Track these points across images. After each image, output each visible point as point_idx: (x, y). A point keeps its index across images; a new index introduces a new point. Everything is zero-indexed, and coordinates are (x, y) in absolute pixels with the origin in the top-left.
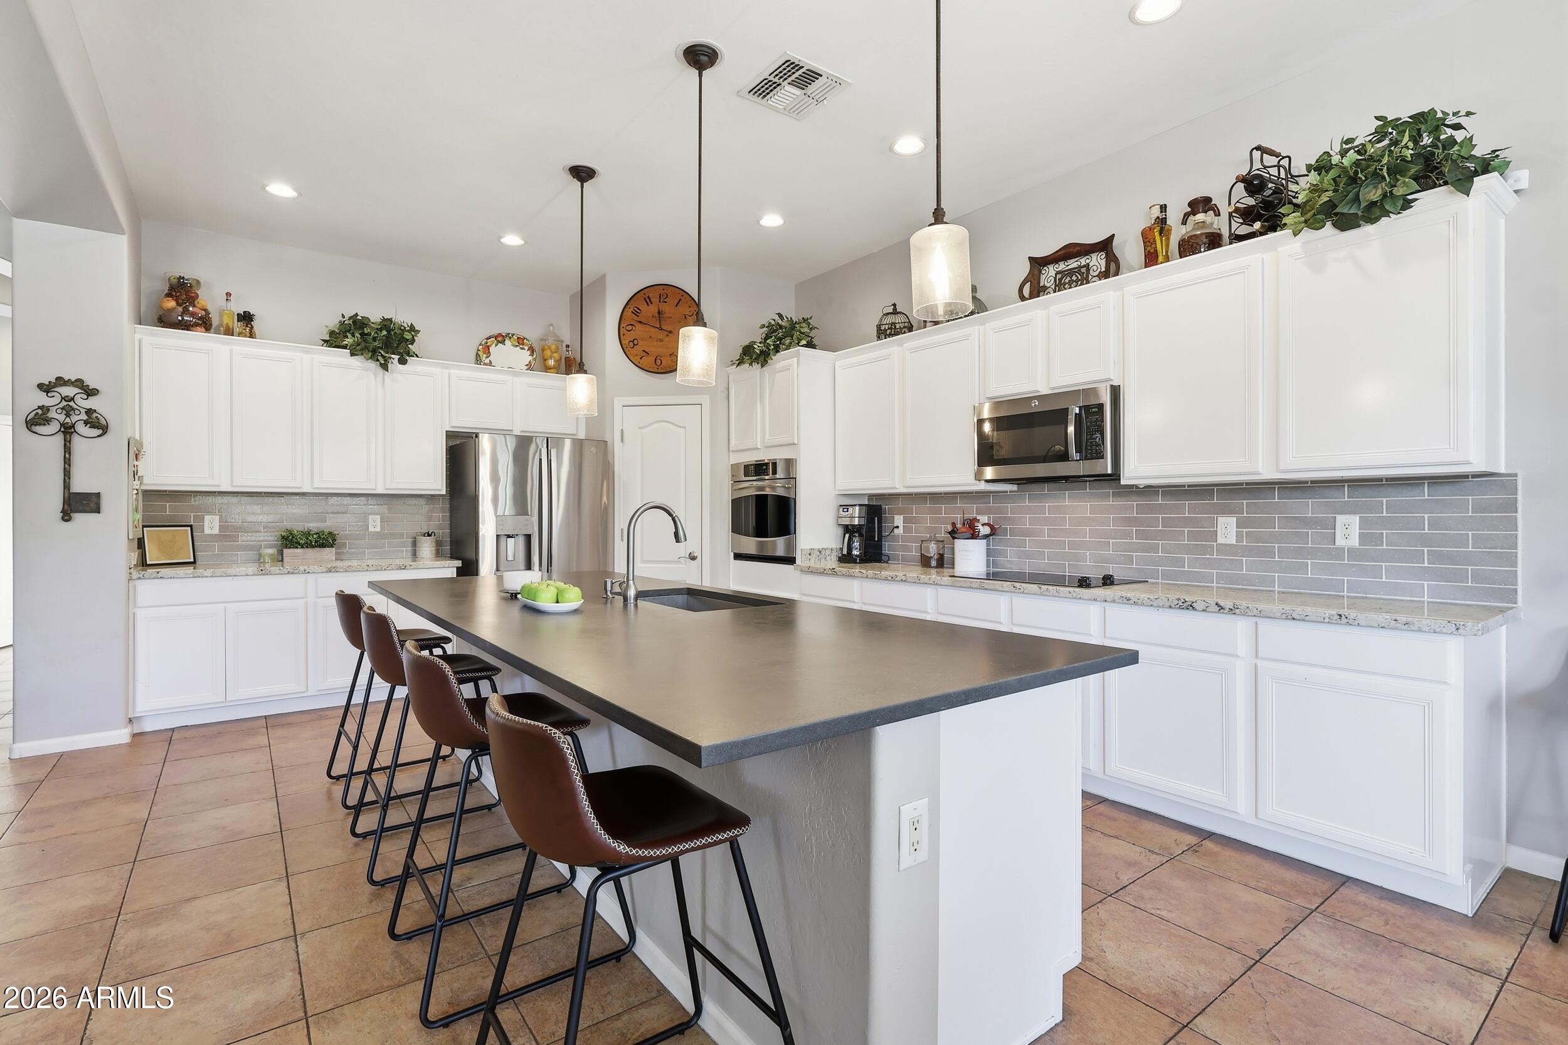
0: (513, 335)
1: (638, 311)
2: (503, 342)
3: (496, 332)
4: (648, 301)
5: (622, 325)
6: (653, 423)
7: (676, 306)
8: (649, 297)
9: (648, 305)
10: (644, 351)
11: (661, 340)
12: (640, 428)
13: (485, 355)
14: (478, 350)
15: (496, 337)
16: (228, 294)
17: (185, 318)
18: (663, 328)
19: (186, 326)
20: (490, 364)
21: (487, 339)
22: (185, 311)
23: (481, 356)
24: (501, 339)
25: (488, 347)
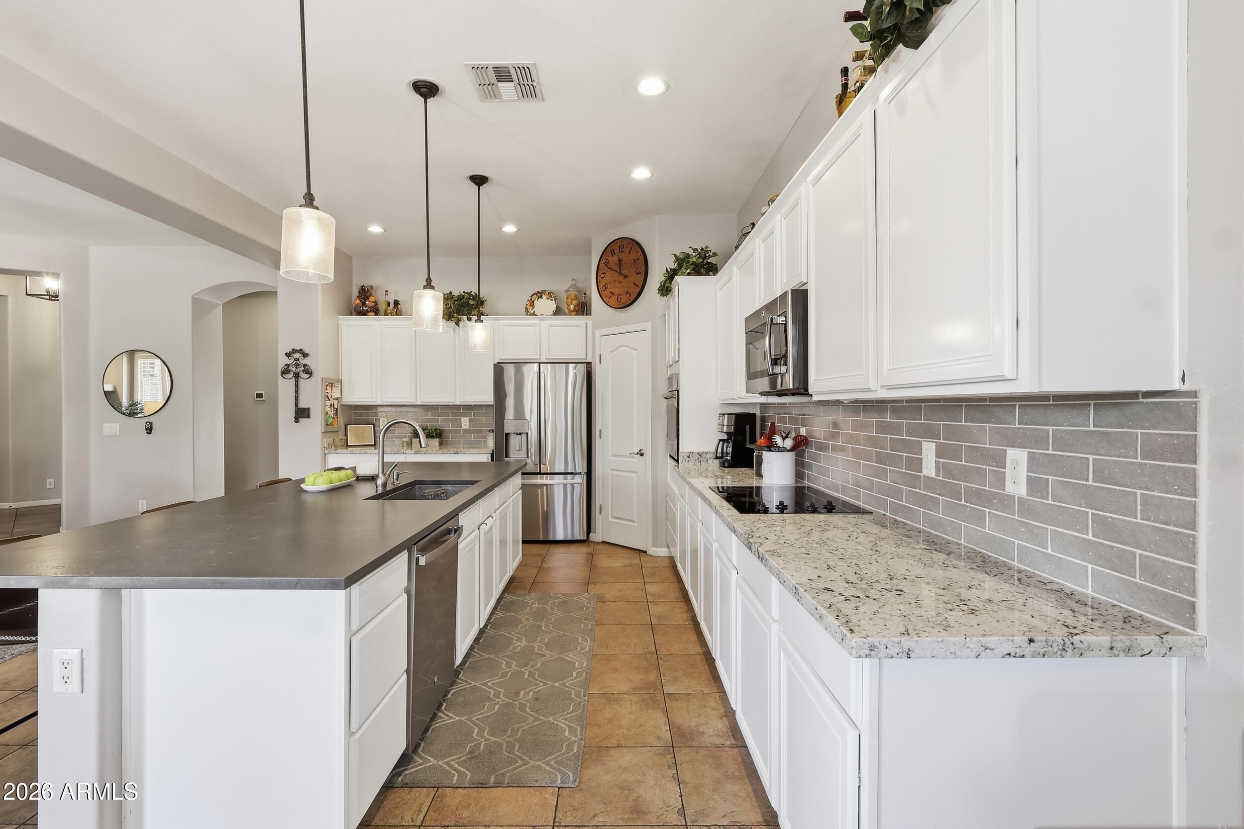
0: (545, 291)
1: (608, 262)
2: (541, 297)
3: (536, 291)
4: (613, 253)
5: (599, 274)
6: (619, 347)
7: (629, 253)
8: (613, 250)
9: (613, 256)
10: (611, 292)
11: (621, 282)
12: (611, 352)
13: (531, 308)
14: (527, 305)
15: (536, 294)
16: (387, 291)
17: (364, 308)
18: (622, 272)
19: (364, 313)
20: (534, 314)
21: (531, 296)
22: (364, 304)
23: (529, 310)
24: (539, 295)
25: (533, 301)
